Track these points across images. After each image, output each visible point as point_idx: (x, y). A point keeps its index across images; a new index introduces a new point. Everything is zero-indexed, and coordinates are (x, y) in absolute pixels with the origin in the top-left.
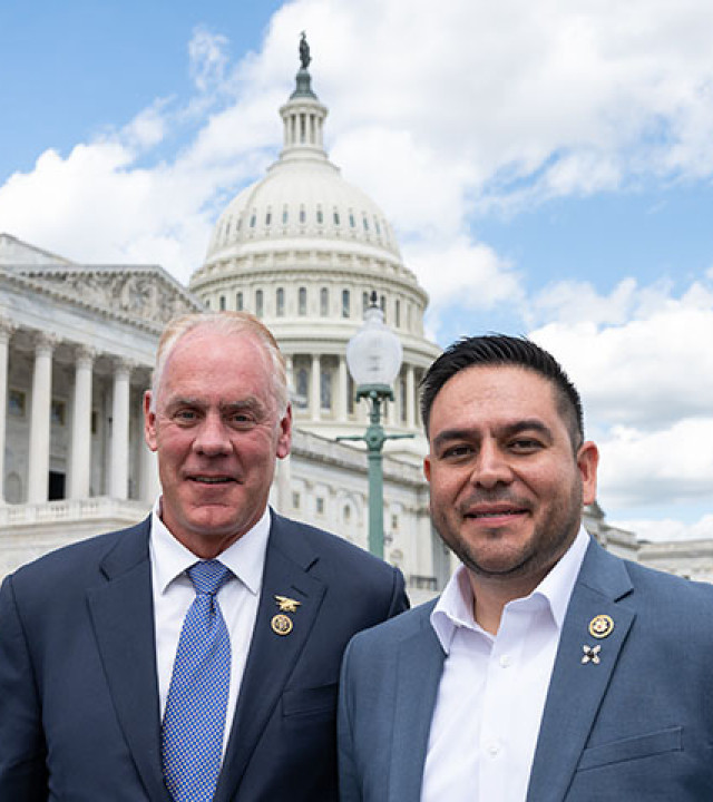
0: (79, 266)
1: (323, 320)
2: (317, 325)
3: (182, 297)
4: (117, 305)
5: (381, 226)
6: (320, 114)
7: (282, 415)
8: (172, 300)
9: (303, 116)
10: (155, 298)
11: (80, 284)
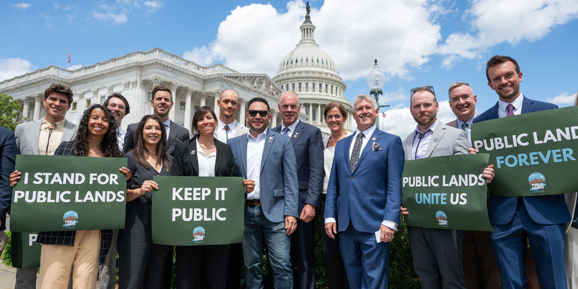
0: (241, 74)
1: (314, 93)
2: (311, 94)
3: (272, 84)
4: (253, 86)
5: (332, 64)
6: (313, 28)
7: (299, 106)
8: (269, 85)
9: (307, 29)
10: (264, 85)
11: (241, 80)
